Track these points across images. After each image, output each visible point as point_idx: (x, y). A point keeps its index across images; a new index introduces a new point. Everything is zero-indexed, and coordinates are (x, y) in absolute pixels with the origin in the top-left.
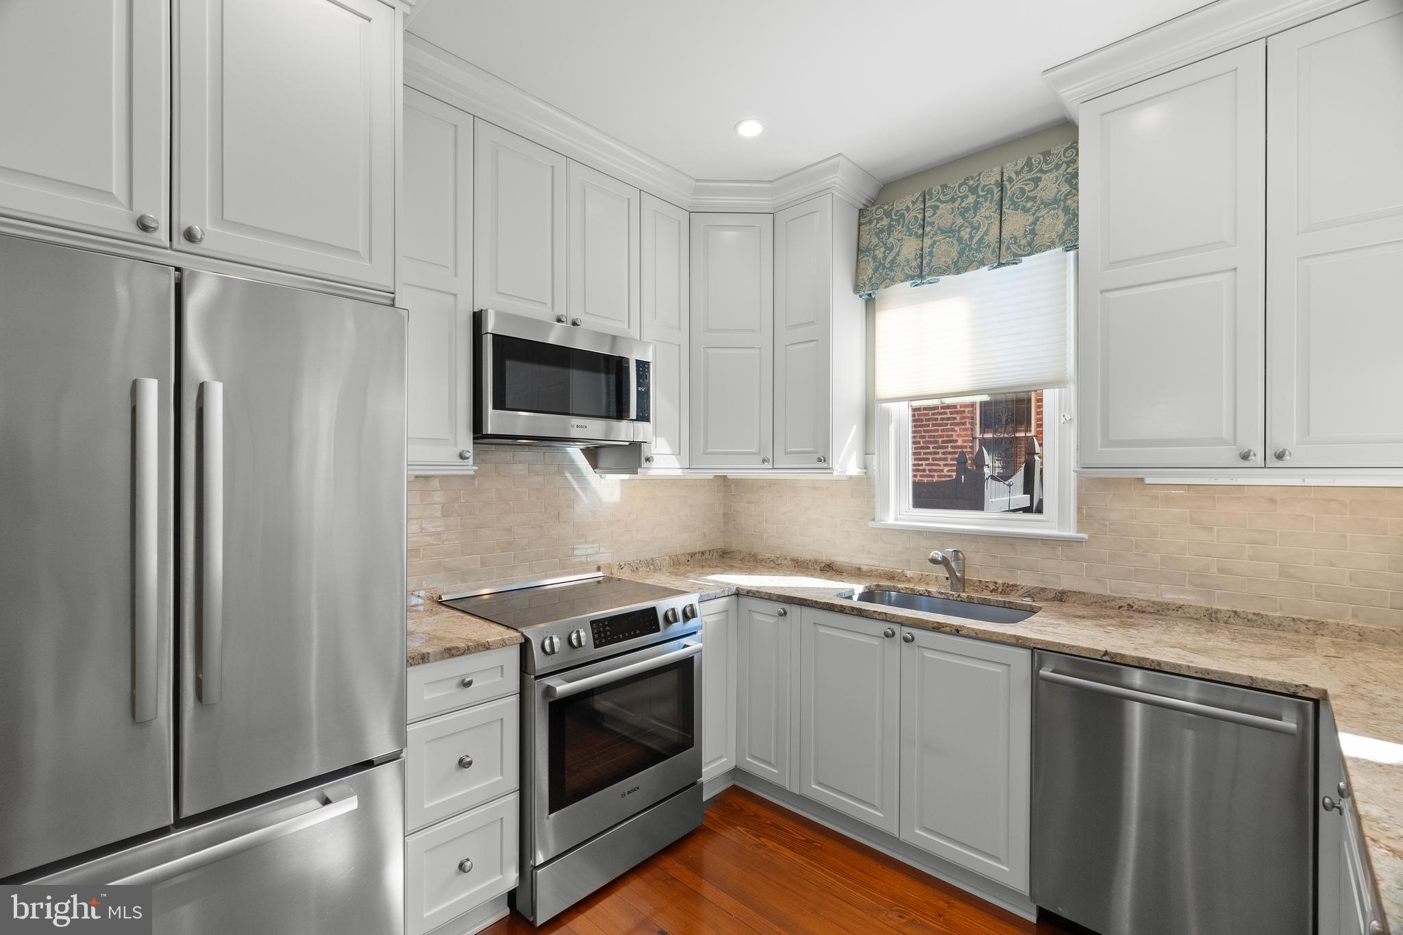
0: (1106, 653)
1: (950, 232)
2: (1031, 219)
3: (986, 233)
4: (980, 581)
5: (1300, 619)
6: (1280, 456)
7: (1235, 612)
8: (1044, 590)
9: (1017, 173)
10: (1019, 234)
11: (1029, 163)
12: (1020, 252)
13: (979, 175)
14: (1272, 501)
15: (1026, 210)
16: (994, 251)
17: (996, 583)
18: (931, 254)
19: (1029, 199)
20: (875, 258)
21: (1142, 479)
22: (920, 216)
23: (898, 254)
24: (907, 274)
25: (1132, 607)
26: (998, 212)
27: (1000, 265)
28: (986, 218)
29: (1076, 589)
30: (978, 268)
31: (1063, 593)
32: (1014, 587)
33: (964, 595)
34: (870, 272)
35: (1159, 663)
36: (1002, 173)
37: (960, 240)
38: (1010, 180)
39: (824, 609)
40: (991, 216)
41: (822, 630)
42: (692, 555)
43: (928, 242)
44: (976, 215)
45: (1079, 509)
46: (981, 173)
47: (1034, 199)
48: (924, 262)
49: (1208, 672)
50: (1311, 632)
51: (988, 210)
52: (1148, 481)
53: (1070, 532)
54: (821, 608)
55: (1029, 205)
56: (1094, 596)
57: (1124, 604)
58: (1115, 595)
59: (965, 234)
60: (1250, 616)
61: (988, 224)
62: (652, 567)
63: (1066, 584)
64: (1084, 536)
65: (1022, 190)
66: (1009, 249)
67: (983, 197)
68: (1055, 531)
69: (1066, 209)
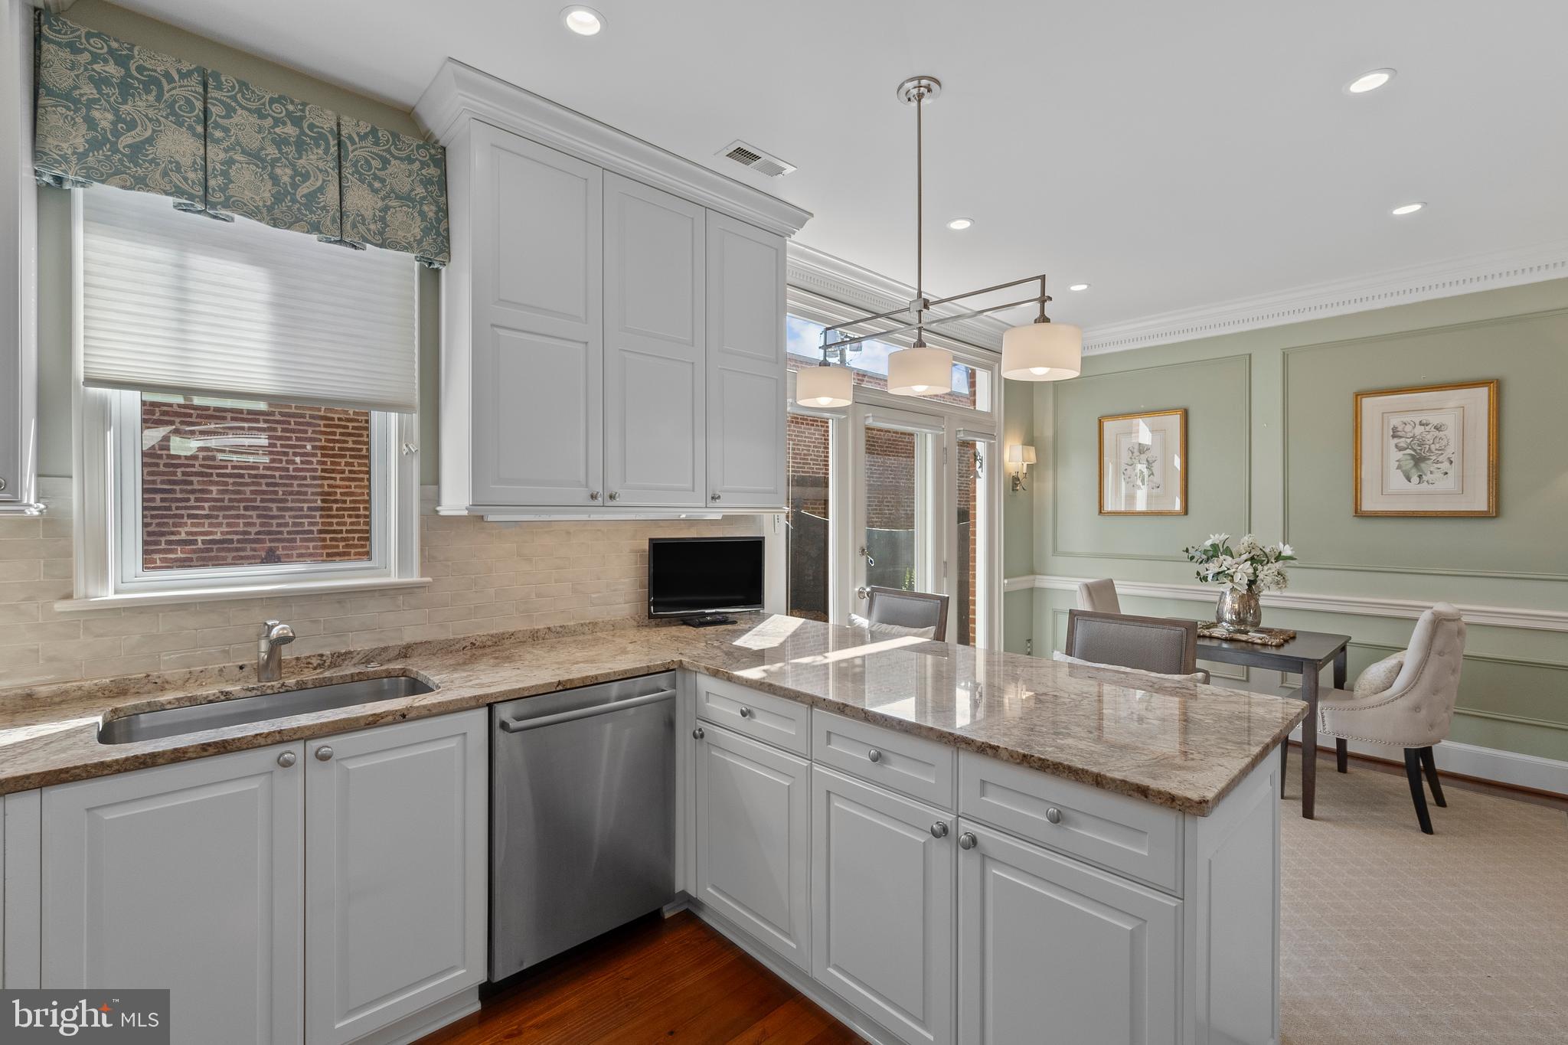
0: (559, 683)
1: (255, 156)
2: (380, 204)
3: (321, 189)
4: (298, 659)
5: (585, 624)
6: (611, 498)
7: (549, 628)
8: (385, 649)
9: (363, 138)
10: (368, 214)
11: (374, 131)
12: (370, 238)
13: (304, 104)
14: (568, 533)
15: (376, 191)
16: (334, 221)
17: (322, 655)
18: (225, 174)
19: (376, 177)
20: (89, 122)
21: (482, 517)
22: (199, 105)
23: (150, 141)
24: (176, 186)
25: (474, 645)
26: (337, 171)
27: (341, 242)
28: (321, 171)
29: (419, 639)
30: (308, 232)
31: (408, 647)
32: (348, 655)
33: (291, 681)
34: (77, 143)
35: (596, 677)
36: (339, 125)
37: (275, 179)
38: (350, 138)
39: (126, 770)
40: (326, 171)
41: (110, 815)
43: (216, 154)
44: (300, 158)
45: (422, 550)
46: (308, 104)
47: (383, 181)
48: (212, 183)
49: (626, 671)
50: (590, 632)
51: (316, 159)
52: (491, 518)
53: (415, 577)
54: (119, 771)
55: (377, 185)
56: (440, 642)
57: (467, 644)
58: (459, 637)
59: (285, 174)
60: (559, 629)
61: (324, 181)
63: (410, 636)
64: (429, 579)
65: (367, 162)
66: (354, 226)
67: (311, 138)
68: (394, 578)
69: (422, 214)
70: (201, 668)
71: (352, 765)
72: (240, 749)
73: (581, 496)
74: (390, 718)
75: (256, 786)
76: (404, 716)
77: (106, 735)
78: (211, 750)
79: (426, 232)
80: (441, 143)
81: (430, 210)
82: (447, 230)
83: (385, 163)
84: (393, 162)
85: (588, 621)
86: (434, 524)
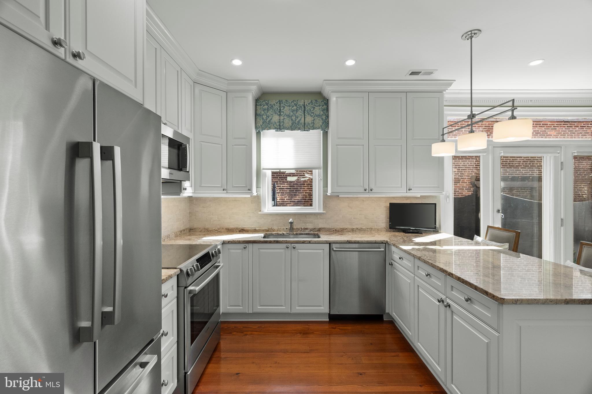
0: (348, 241)
1: (289, 116)
2: (313, 119)
3: (300, 120)
4: (297, 228)
5: (368, 228)
6: (371, 190)
7: (357, 228)
8: (315, 228)
9: (309, 104)
10: (310, 122)
11: (312, 101)
12: (310, 128)
13: (297, 101)
14: (363, 201)
15: (312, 116)
16: (303, 126)
17: (302, 228)
18: (283, 122)
19: (312, 113)
20: (263, 118)
21: (338, 196)
22: (279, 108)
23: (271, 119)
24: (275, 127)
25: (336, 230)
26: (304, 114)
27: (305, 130)
28: (300, 115)
29: (323, 227)
30: (298, 130)
31: (320, 229)
32: (306, 229)
33: (295, 233)
34: (261, 123)
35: (359, 241)
36: (304, 103)
37: (292, 120)
38: (307, 105)
39: (263, 243)
40: (302, 115)
41: (261, 251)
42: (181, 231)
43: (282, 118)
44: (297, 113)
45: (323, 204)
46: (298, 100)
47: (313, 113)
48: (281, 124)
49: (368, 241)
50: (370, 231)
51: (300, 113)
52: (340, 196)
53: (321, 211)
54: (262, 243)
55: (312, 114)
56: (327, 228)
57: (335, 230)
58: (332, 228)
59: (294, 118)
60: (360, 229)
61: (301, 117)
62: (169, 238)
63: (321, 226)
64: (325, 212)
65: (310, 109)
66: (307, 126)
67: (299, 108)
68: (317, 211)
69: (322, 119)
70: (280, 228)
71: (300, 251)
72: (280, 243)
73: (362, 190)
74: (307, 242)
75: (283, 251)
76: (310, 242)
77: (264, 237)
78: (275, 242)
79: (323, 123)
80: (327, 99)
81: (324, 117)
82: (328, 121)
83: (314, 108)
84: (316, 107)
85: (369, 227)
86: (326, 198)
